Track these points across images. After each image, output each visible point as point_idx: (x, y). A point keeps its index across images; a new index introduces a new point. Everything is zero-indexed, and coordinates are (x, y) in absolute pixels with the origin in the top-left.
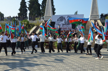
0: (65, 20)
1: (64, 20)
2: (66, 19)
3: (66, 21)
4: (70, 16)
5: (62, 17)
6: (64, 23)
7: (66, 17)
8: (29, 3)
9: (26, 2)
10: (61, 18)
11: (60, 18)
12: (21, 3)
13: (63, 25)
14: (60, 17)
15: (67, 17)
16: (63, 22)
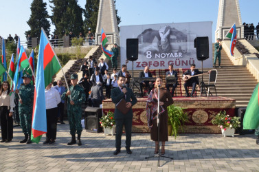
0: (160, 39)
1: (156, 39)
2: (163, 37)
3: (162, 43)
4: (172, 27)
5: (150, 30)
6: (157, 49)
7: (161, 31)
8: (52, 5)
9: (45, 4)
10: (148, 32)
11: (143, 33)
12: (32, 5)
13: (154, 52)
14: (145, 31)
15: (166, 31)
16: (154, 45)
